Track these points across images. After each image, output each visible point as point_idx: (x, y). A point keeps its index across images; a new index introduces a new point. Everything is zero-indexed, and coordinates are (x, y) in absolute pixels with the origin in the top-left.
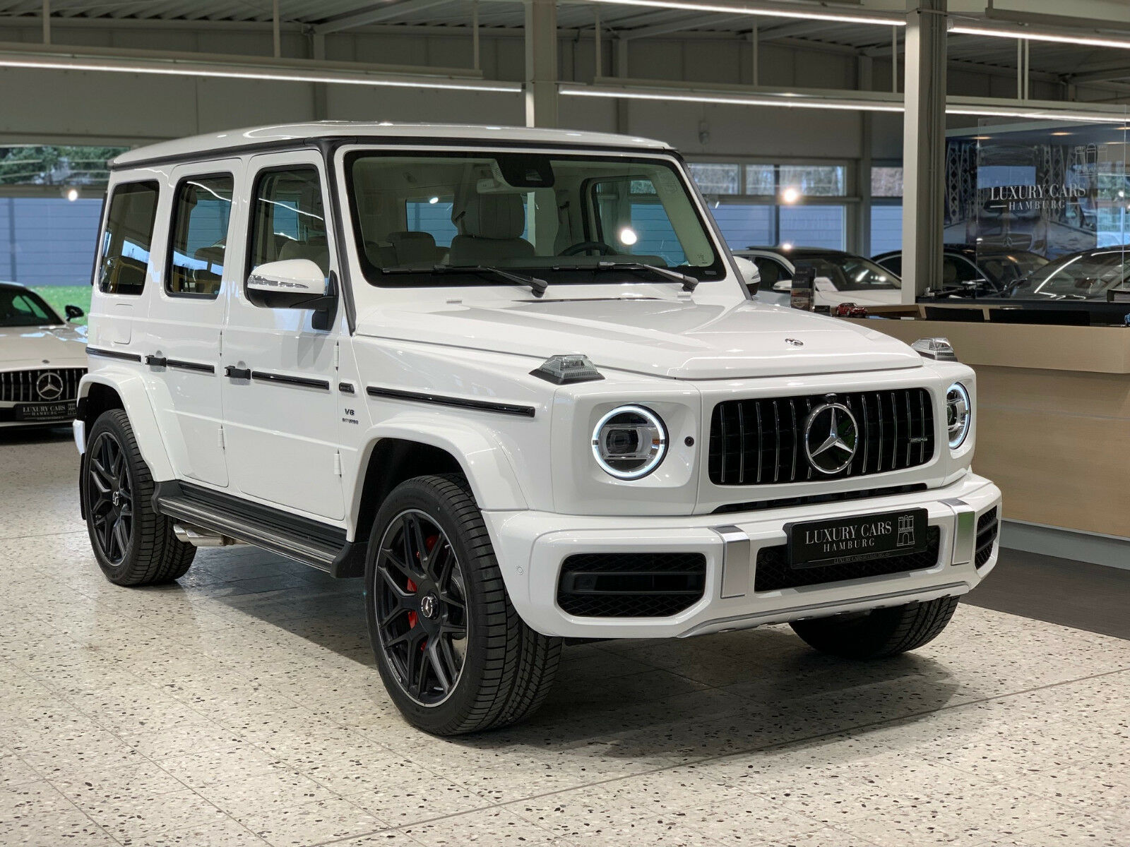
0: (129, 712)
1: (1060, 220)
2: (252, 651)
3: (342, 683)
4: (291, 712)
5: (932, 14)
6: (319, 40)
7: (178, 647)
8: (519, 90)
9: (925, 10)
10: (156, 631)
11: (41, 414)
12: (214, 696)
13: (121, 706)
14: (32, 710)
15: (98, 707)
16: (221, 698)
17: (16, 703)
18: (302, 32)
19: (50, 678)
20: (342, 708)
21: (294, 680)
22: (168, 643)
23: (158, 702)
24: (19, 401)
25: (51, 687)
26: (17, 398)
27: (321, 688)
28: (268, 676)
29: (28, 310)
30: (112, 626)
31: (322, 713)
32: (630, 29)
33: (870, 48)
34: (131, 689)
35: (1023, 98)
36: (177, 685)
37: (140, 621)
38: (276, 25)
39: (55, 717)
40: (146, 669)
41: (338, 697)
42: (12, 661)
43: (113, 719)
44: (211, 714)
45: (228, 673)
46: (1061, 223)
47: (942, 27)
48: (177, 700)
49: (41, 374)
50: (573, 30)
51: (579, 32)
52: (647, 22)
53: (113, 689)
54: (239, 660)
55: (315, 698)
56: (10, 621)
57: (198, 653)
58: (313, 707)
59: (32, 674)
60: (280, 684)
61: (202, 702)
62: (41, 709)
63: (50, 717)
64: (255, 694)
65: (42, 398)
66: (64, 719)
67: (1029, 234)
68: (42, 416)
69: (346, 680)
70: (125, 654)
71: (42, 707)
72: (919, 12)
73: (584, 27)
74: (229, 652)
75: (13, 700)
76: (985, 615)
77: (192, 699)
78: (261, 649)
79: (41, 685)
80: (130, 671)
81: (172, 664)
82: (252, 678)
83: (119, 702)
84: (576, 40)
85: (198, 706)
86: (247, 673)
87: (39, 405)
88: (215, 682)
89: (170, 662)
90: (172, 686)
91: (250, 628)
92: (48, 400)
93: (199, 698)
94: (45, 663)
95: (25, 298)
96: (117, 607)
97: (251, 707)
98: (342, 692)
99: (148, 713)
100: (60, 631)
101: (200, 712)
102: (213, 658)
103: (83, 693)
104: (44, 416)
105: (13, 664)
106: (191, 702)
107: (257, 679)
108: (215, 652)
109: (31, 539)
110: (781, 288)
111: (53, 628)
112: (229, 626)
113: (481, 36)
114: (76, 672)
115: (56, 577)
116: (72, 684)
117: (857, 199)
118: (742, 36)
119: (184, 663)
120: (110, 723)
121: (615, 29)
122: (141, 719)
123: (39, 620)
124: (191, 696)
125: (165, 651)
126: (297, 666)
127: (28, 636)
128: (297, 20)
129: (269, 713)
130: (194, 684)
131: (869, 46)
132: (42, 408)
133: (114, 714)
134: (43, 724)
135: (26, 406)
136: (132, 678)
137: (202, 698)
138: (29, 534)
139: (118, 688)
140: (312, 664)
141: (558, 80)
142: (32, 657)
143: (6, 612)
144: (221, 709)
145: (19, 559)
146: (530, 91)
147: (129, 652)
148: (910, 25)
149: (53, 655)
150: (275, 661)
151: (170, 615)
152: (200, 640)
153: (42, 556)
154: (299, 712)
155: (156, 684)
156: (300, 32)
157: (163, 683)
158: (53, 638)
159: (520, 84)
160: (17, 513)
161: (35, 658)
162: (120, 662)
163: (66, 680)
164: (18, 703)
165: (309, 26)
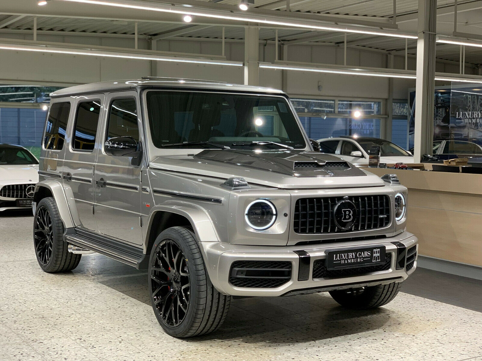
0: (60, 352)
1: (475, 127)
2: (119, 322)
3: (161, 340)
4: (137, 355)
5: (429, 34)
6: (154, 42)
7: (84, 318)
8: (242, 65)
9: (426, 32)
10: (74, 310)
11: (28, 204)
12: (100, 345)
13: (56, 349)
14: (13, 350)
15: (45, 350)
16: (104, 346)
17: (6, 346)
18: (147, 39)
19: (23, 333)
20: (162, 353)
21: (139, 338)
22: (79, 316)
23: (73, 347)
24: (18, 198)
25: (23, 338)
26: (17, 197)
27: (151, 342)
28: (126, 336)
29: (24, 157)
30: (53, 307)
31: (152, 356)
32: (288, 41)
33: (393, 51)
34: (61, 340)
35: (462, 73)
36: (83, 339)
37: (67, 304)
38: (136, 36)
39: (24, 354)
40: (69, 330)
41: (160, 348)
42: (6, 324)
43: (52, 356)
44: (98, 355)
45: (107, 333)
46: (475, 129)
47: (434, 39)
48: (83, 347)
49: (28, 186)
50: (264, 41)
51: (267, 42)
52: (296, 38)
53: (53, 340)
54: (112, 327)
55: (149, 348)
56: (6, 303)
57: (93, 322)
58: (148, 353)
59: (14, 331)
60: (132, 339)
61: (94, 349)
62: (18, 350)
63: (22, 354)
64: (120, 345)
65: (28, 197)
66: (28, 355)
67: (462, 133)
68: (28, 205)
69: (163, 338)
70: (58, 322)
71: (18, 348)
72: (424, 33)
73: (269, 39)
74: (108, 322)
75: (5, 345)
76: (466, 312)
77: (90, 346)
78: (123, 321)
79: (19, 337)
80: (61, 331)
81: (81, 327)
82: (119, 336)
83: (55, 347)
84: (265, 45)
85: (92, 351)
86: (116, 333)
87: (27, 200)
88: (101, 338)
89: (80, 326)
90: (81, 339)
91: (118, 310)
92: (31, 198)
93: (93, 346)
94: (21, 325)
95: (23, 152)
96: (57, 297)
97: (118, 352)
98: (162, 345)
99: (68, 353)
100: (29, 309)
101: (93, 353)
102: (101, 325)
103: (38, 342)
104: (29, 205)
105: (6, 326)
106: (89, 348)
107: (121, 337)
108: (101, 322)
109: (19, 262)
110: (354, 155)
111: (26, 307)
112: (108, 309)
113: (225, 43)
114: (35, 331)
115: (29, 281)
116: (33, 337)
117: (386, 116)
118: (337, 45)
119: (86, 327)
120: (50, 358)
121: (282, 40)
122: (65, 356)
123: (20, 303)
124: (89, 345)
125: (78, 321)
126: (140, 330)
127: (14, 311)
128: (145, 34)
129: (127, 355)
130: (91, 339)
131: (392, 50)
132: (28, 201)
133: (52, 353)
134: (18, 358)
135: (21, 200)
136: (62, 334)
137: (95, 346)
138: (18, 260)
139: (55, 339)
140: (147, 330)
141: (259, 61)
142: (15, 322)
143: (5, 298)
144: (103, 352)
145: (13, 272)
146: (246, 66)
147: (61, 321)
148: (420, 38)
149: (25, 321)
150: (130, 327)
151: (81, 302)
152: (94, 315)
153: (23, 271)
154: (141, 355)
155: (73, 338)
156: (146, 39)
157: (77, 337)
158: (26, 312)
159: (242, 63)
160: (13, 250)
161: (16, 322)
162: (56, 326)
163: (30, 334)
164: (7, 346)
165: (150, 37)
